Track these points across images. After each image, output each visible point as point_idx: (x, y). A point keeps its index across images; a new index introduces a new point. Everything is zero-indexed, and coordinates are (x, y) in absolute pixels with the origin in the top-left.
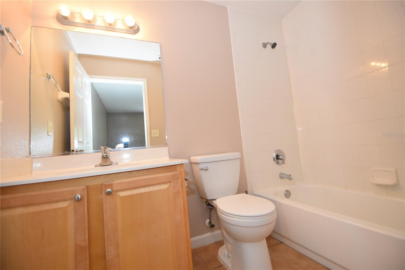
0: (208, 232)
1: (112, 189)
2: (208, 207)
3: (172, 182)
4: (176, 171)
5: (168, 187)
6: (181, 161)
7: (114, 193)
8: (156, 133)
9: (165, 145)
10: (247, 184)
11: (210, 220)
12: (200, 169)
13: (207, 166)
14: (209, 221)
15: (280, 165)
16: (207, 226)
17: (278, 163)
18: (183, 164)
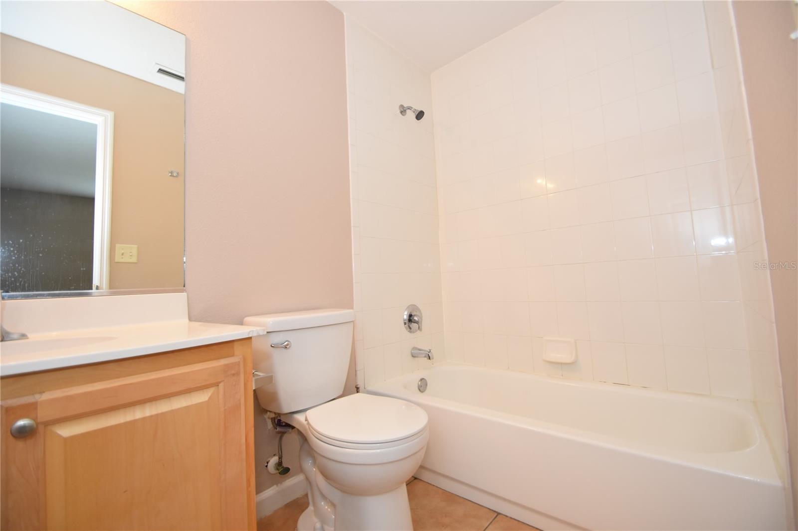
0: (270, 487)
1: (35, 419)
2: (279, 429)
3: (221, 385)
4: (233, 355)
5: (210, 398)
6: (249, 331)
7: (41, 429)
8: (128, 253)
9: (182, 287)
10: (358, 372)
11: (279, 458)
12: (272, 346)
13: (287, 339)
14: (278, 461)
15: (414, 332)
16: (272, 472)
17: (410, 328)
18: (250, 338)
